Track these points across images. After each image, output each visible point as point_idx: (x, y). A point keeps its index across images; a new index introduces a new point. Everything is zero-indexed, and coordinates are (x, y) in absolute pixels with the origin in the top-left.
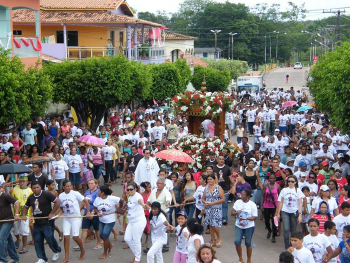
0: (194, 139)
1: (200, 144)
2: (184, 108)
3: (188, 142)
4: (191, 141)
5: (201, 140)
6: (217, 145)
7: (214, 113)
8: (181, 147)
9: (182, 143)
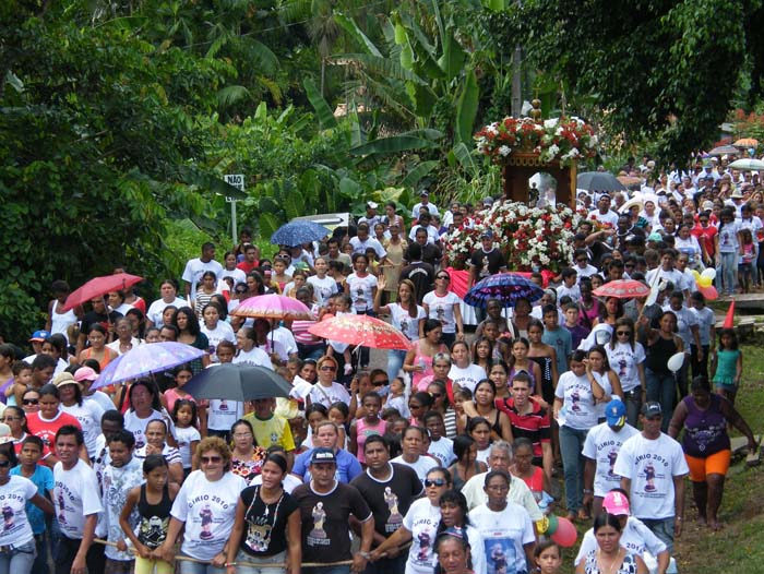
0: (523, 210)
1: (535, 220)
2: (504, 150)
3: (512, 215)
4: (517, 213)
5: (536, 212)
6: (567, 219)
7: (564, 157)
8: (498, 225)
9: (500, 220)
